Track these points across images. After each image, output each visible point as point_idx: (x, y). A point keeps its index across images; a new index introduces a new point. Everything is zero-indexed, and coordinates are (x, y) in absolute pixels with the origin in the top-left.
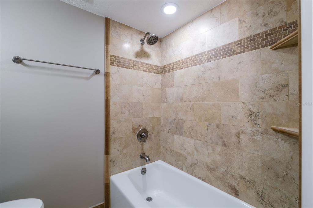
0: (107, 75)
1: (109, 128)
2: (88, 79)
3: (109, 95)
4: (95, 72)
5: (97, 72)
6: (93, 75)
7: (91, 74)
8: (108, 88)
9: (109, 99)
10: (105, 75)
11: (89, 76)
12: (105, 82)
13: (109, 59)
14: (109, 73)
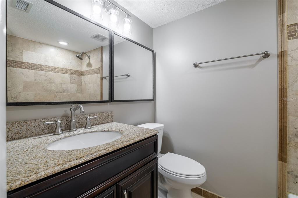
0: (282, 55)
1: (286, 127)
2: (253, 66)
3: (286, 82)
4: (262, 56)
5: (266, 55)
6: (260, 60)
7: (258, 60)
8: (284, 72)
9: (285, 87)
10: (278, 56)
11: (254, 63)
12: (279, 65)
13: (286, 31)
14: (286, 51)
